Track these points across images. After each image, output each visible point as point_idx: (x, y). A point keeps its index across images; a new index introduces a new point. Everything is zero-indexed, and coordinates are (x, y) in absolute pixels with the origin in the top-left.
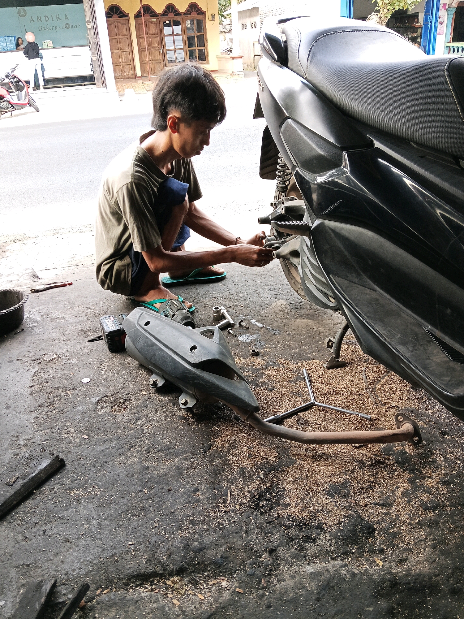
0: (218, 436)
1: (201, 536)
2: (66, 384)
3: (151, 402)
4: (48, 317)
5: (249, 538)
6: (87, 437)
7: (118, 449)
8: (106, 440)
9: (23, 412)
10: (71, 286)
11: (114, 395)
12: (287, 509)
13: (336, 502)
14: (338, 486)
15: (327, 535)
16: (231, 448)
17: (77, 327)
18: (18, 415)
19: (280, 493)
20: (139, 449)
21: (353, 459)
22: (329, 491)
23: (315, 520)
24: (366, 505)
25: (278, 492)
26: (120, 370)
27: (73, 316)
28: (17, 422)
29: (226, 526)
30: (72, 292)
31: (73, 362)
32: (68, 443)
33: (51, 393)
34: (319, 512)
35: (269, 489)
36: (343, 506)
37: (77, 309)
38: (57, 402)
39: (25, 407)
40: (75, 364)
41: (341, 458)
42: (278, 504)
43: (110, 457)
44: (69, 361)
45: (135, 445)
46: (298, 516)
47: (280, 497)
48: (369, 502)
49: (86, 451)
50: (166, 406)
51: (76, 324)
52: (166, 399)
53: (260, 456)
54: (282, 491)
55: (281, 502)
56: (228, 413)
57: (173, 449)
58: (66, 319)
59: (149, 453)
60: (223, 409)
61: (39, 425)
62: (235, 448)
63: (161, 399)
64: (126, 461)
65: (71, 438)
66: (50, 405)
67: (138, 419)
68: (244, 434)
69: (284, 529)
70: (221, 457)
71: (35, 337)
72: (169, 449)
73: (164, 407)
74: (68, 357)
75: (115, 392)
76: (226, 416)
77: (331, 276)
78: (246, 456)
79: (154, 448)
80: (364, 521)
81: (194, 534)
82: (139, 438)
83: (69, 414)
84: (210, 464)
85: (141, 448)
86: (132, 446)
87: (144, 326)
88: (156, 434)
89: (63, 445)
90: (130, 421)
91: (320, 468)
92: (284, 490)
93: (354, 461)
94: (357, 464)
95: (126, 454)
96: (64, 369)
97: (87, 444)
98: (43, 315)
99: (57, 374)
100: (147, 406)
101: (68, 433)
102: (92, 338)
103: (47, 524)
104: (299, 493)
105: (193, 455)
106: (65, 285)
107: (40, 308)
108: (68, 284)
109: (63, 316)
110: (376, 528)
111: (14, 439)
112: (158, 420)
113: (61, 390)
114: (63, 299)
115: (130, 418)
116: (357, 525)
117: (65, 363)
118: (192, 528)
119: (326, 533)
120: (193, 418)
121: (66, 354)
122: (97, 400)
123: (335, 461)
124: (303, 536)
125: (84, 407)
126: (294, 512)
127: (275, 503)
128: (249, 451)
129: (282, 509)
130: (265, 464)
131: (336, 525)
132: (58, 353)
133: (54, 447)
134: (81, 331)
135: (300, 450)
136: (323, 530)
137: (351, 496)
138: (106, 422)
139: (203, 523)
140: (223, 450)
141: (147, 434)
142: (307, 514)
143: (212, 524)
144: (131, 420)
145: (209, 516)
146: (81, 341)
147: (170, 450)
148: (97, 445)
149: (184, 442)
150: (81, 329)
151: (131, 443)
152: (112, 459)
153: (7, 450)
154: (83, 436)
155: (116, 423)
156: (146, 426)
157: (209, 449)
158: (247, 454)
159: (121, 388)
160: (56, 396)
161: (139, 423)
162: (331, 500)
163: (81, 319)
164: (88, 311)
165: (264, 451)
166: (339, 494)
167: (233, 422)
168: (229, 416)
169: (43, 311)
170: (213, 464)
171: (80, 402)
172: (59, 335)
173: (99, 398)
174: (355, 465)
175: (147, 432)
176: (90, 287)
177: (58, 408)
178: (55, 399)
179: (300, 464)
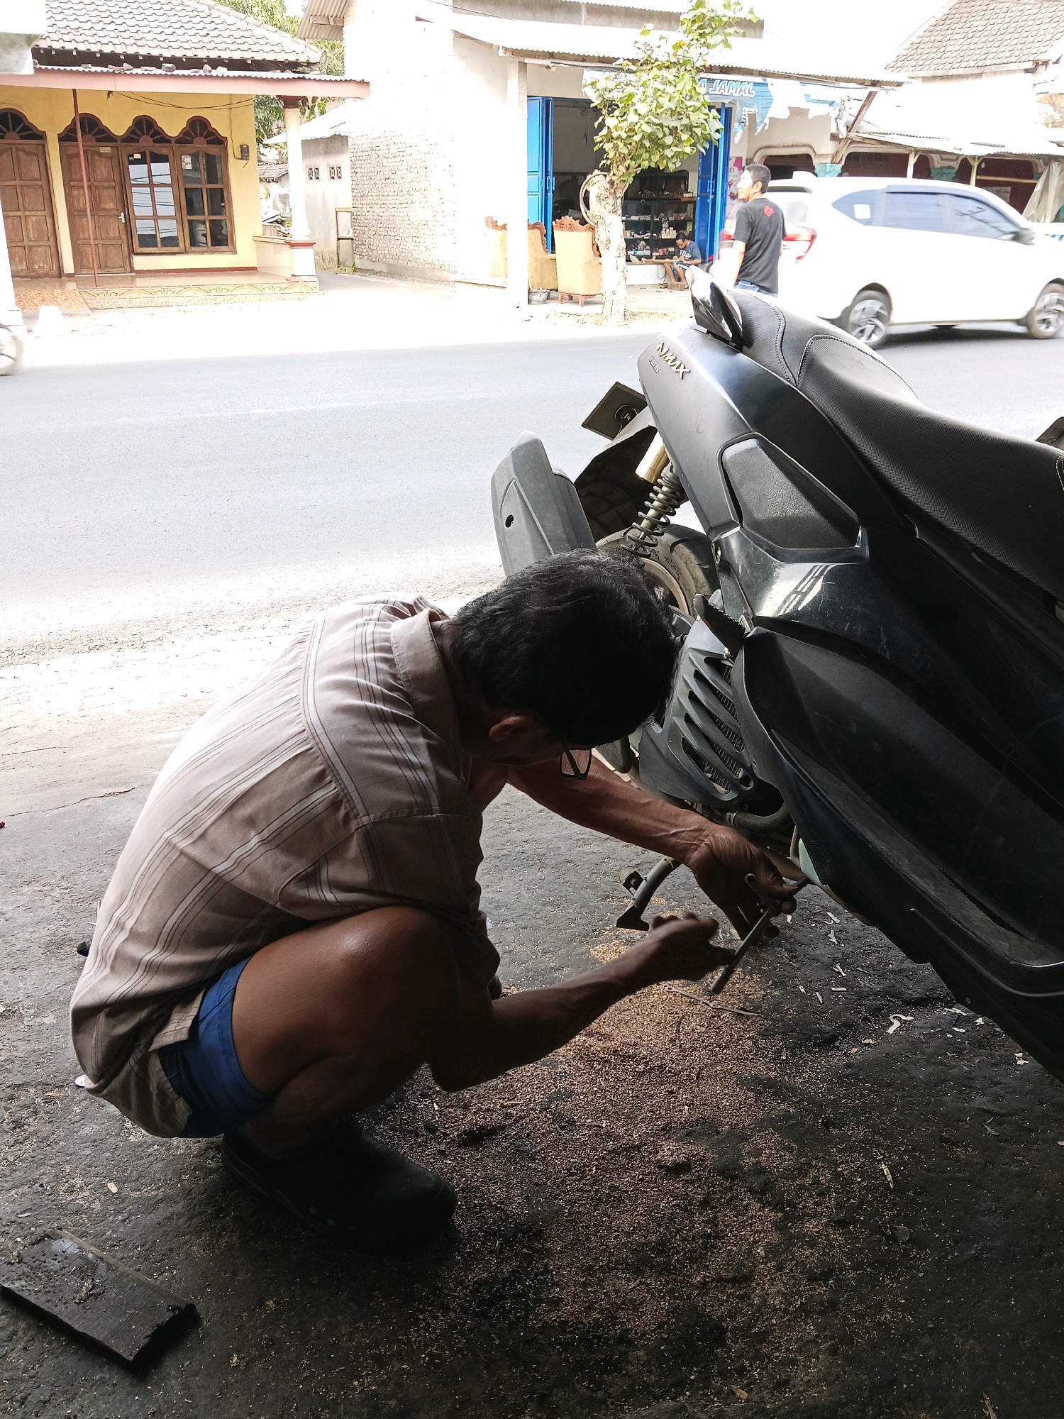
1: (399, 1385)
2: (41, 1075)
5: (495, 1378)
8: (162, 1200)
12: (558, 1310)
13: (648, 1285)
14: (648, 1251)
15: (641, 1353)
17: (37, 935)
19: (540, 1277)
22: (633, 1264)
23: (613, 1326)
24: (704, 1283)
25: (536, 1276)
27: (23, 906)
29: (446, 1359)
30: (6, 846)
31: (46, 1020)
32: (78, 1212)
33: (11, 1098)
34: (619, 1307)
35: (518, 1272)
36: (660, 1291)
37: (28, 889)
38: (31, 1119)
40: (52, 1026)
41: (646, 1192)
42: (539, 1301)
43: (177, 1236)
44: (37, 1020)
45: (227, 1206)
46: (582, 1323)
47: (541, 1287)
48: (708, 1277)
49: (121, 1229)
51: (33, 927)
53: (492, 1206)
54: (542, 1274)
55: (543, 1296)
56: (409, 1117)
58: (9, 915)
60: (397, 1108)
64: (214, 1242)
65: (82, 1203)
66: (15, 1128)
68: (450, 1162)
69: (558, 1350)
74: (33, 1011)
76: (405, 1124)
80: (704, 1316)
81: (384, 1384)
82: (232, 1190)
83: (63, 1147)
85: (241, 1211)
86: (221, 1209)
89: (66, 1219)
91: (609, 1217)
92: (547, 1271)
93: (672, 1196)
94: (677, 1203)
95: (212, 1228)
96: (30, 1038)
97: (119, 1212)
99: (15, 1053)
101: (71, 1190)
103: (69, 1401)
104: (577, 1274)
110: (727, 1327)
113: (32, 1090)
116: (693, 1326)
117: (30, 1024)
118: (379, 1371)
119: (637, 1348)
121: (28, 1002)
123: (637, 1199)
124: (596, 1361)
125: (95, 1127)
126: (572, 1314)
127: (534, 1301)
129: (549, 1312)
130: (504, 1221)
131: (655, 1330)
132: (8, 1002)
136: (630, 1343)
137: (675, 1268)
138: (152, 1158)
139: (401, 1360)
142: (597, 1316)
143: (420, 1358)
144: (206, 1149)
145: (409, 1343)
146: (55, 969)
148: (143, 1213)
151: (218, 1201)
152: (182, 1242)
155: (176, 1158)
160: (25, 1107)
162: (638, 1282)
163: (43, 913)
164: (57, 893)
165: (497, 1193)
166: (652, 1267)
167: (423, 1136)
168: (413, 1123)
171: (83, 1115)
174: (675, 1206)
176: (47, 832)
177: (35, 1133)
178: (24, 1113)
179: (570, 1214)
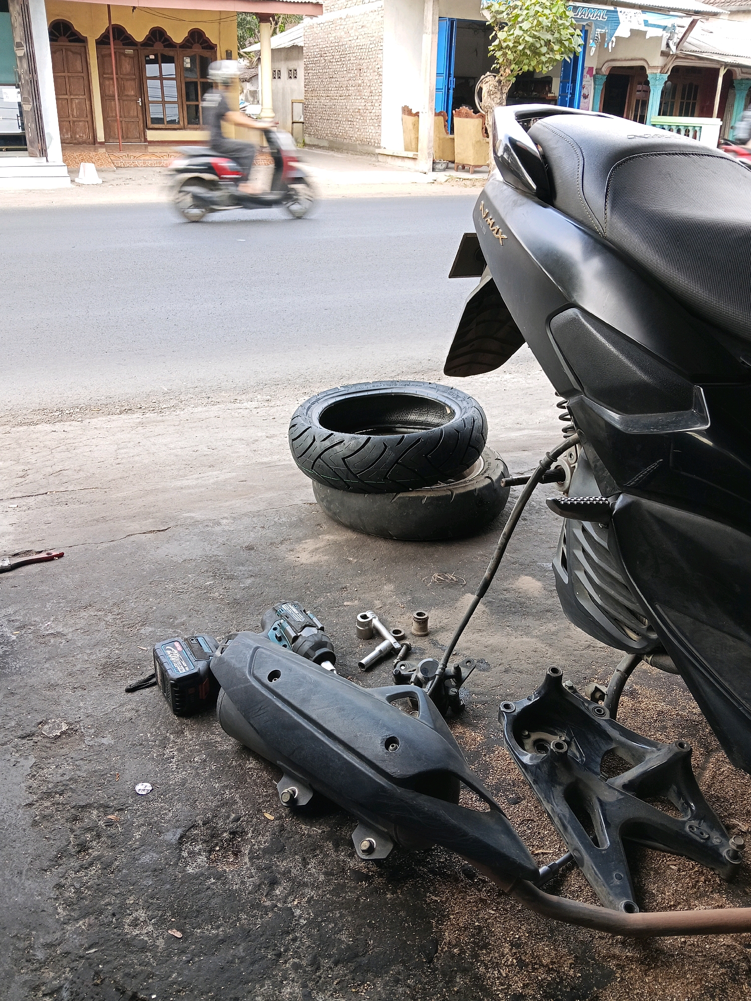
0: (443, 917)
2: (101, 796)
3: (288, 838)
4: (30, 631)
6: (178, 935)
7: (253, 964)
8: (223, 941)
9: (27, 871)
10: (62, 560)
11: (208, 823)
16: (478, 946)
17: (94, 657)
18: (16, 880)
20: (296, 960)
21: (713, 959)
26: (205, 761)
27: (81, 629)
28: (19, 899)
30: (66, 573)
31: (104, 741)
32: (142, 950)
33: (75, 819)
37: (85, 614)
38: (94, 843)
39: (29, 859)
40: (110, 748)
41: (691, 957)
43: (240, 984)
44: (96, 740)
45: (285, 951)
49: (186, 972)
50: (321, 848)
51: (91, 649)
52: (316, 830)
53: (543, 965)
56: (446, 860)
57: (364, 955)
58: (69, 637)
59: (318, 969)
60: (434, 850)
61: (69, 906)
62: (485, 946)
63: (306, 832)
64: (277, 992)
65: (146, 939)
66: (79, 852)
67: (274, 883)
68: (493, 912)
70: (465, 971)
71: (13, 681)
72: (357, 956)
73: (318, 852)
74: (93, 731)
75: (209, 815)
76: (444, 868)
77: (658, 606)
78: (512, 965)
79: (325, 957)
82: (288, 933)
83: (126, 875)
84: (449, 991)
85: (299, 958)
86: (279, 955)
87: (267, 681)
88: (320, 919)
89: (132, 957)
90: (259, 890)
91: (660, 984)
94: (723, 970)
95: (274, 976)
96: (91, 758)
97: (183, 952)
98: (18, 629)
99: (78, 772)
100: (283, 850)
101: (135, 924)
102: (133, 682)
105: (407, 968)
106: (50, 559)
107: (10, 610)
108: (56, 556)
109: (60, 629)
111: (21, 945)
112: (314, 885)
113: (95, 812)
114: (52, 590)
115: (256, 880)
117: (91, 743)
120: (380, 875)
121: (88, 722)
122: (178, 836)
125: (155, 855)
128: (515, 953)
130: (558, 983)
132: (70, 720)
133: (116, 963)
134: (104, 666)
135: (612, 944)
138: (209, 892)
140: (462, 952)
141: (303, 922)
144: (259, 886)
146: (111, 690)
147: (358, 960)
148: (205, 954)
149: (381, 938)
150: (103, 661)
151: (276, 945)
153: (9, 975)
154: (169, 931)
155: (232, 895)
156: (294, 900)
157: (436, 952)
158: (515, 961)
159: (218, 806)
160: (89, 830)
161: (278, 892)
163: (98, 636)
164: (110, 618)
165: (545, 950)
167: (462, 881)
168: (451, 867)
169: (18, 618)
170: (455, 989)
171: (143, 842)
172: (61, 674)
173: (180, 831)
174: (722, 974)
175: (300, 917)
176: (100, 562)
177: (98, 858)
178: (88, 836)
179: (622, 979)
